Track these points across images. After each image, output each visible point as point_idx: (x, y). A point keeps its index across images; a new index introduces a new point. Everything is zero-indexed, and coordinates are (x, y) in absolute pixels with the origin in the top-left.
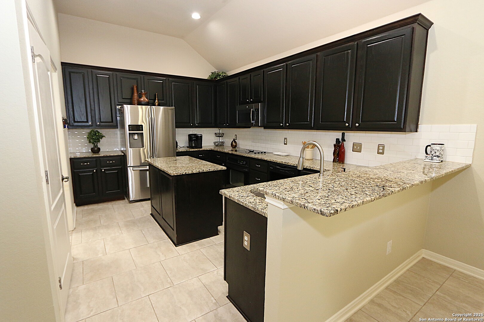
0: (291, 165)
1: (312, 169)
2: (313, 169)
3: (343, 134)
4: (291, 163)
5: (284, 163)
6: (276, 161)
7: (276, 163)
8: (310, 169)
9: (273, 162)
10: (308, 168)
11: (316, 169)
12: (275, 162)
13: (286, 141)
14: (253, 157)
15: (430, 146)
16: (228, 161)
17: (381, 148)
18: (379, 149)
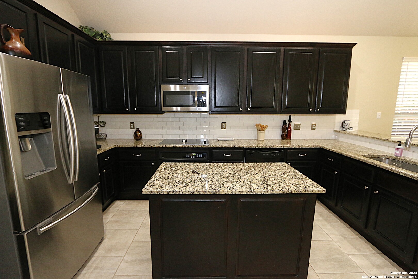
0: (278, 147)
1: (300, 147)
2: (302, 147)
3: (290, 117)
5: (268, 147)
7: (258, 148)
8: (299, 148)
9: (253, 148)
10: (296, 147)
11: (305, 147)
13: (224, 125)
14: (219, 147)
15: (345, 122)
16: (163, 157)
17: (314, 125)
18: (312, 126)
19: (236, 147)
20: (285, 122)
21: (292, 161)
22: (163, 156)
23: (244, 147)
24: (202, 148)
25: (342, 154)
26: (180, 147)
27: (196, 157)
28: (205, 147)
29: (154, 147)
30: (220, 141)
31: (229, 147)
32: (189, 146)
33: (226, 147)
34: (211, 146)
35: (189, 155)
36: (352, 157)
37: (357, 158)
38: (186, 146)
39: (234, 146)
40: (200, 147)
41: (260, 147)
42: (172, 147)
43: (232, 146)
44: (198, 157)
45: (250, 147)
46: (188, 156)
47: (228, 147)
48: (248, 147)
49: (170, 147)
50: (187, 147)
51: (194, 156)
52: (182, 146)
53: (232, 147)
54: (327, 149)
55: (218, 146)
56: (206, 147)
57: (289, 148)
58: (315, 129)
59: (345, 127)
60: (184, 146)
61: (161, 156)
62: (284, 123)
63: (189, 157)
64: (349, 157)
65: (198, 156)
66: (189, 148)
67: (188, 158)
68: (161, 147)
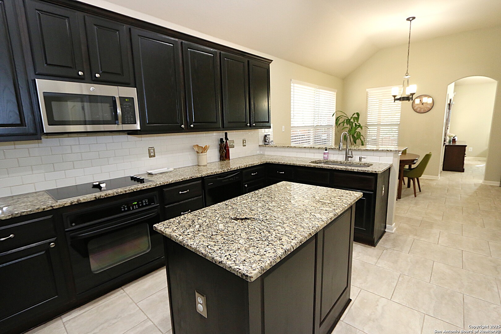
0: (235, 169)
2: (254, 165)
3: (226, 134)
4: (234, 168)
5: (227, 171)
6: (216, 172)
7: (217, 174)
8: (252, 166)
9: (213, 175)
12: (215, 175)
13: (153, 151)
14: (173, 182)
15: (266, 136)
16: (74, 224)
17: (244, 142)
18: (243, 143)
19: (194, 177)
20: (222, 139)
21: (249, 182)
22: (72, 223)
23: (203, 176)
24: (148, 189)
25: (295, 165)
26: (109, 196)
27: (139, 207)
28: (152, 187)
29: (51, 208)
30: (156, 174)
31: (185, 179)
32: (125, 191)
33: (181, 180)
34: (161, 183)
35: (125, 206)
36: (306, 166)
37: (312, 166)
38: (120, 191)
39: (191, 178)
40: (144, 189)
41: (219, 173)
42: (92, 200)
43: (188, 177)
44: (143, 206)
45: (208, 175)
46: (124, 208)
47: (183, 180)
48: (207, 175)
49: (89, 200)
50: (122, 193)
51: (135, 205)
52: (114, 194)
53: (188, 179)
54: (275, 163)
55: (171, 181)
56: (154, 186)
57: (244, 168)
58: (245, 146)
59: (267, 141)
60: (117, 193)
61: (69, 222)
62: (221, 141)
63: (126, 209)
64: (303, 166)
65: (142, 203)
66: (126, 193)
67: (125, 211)
68: (69, 204)
